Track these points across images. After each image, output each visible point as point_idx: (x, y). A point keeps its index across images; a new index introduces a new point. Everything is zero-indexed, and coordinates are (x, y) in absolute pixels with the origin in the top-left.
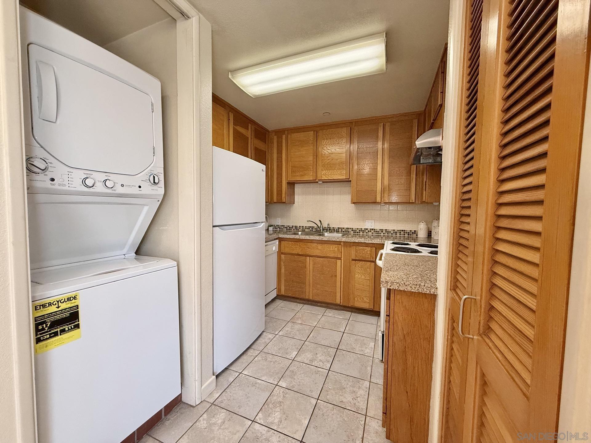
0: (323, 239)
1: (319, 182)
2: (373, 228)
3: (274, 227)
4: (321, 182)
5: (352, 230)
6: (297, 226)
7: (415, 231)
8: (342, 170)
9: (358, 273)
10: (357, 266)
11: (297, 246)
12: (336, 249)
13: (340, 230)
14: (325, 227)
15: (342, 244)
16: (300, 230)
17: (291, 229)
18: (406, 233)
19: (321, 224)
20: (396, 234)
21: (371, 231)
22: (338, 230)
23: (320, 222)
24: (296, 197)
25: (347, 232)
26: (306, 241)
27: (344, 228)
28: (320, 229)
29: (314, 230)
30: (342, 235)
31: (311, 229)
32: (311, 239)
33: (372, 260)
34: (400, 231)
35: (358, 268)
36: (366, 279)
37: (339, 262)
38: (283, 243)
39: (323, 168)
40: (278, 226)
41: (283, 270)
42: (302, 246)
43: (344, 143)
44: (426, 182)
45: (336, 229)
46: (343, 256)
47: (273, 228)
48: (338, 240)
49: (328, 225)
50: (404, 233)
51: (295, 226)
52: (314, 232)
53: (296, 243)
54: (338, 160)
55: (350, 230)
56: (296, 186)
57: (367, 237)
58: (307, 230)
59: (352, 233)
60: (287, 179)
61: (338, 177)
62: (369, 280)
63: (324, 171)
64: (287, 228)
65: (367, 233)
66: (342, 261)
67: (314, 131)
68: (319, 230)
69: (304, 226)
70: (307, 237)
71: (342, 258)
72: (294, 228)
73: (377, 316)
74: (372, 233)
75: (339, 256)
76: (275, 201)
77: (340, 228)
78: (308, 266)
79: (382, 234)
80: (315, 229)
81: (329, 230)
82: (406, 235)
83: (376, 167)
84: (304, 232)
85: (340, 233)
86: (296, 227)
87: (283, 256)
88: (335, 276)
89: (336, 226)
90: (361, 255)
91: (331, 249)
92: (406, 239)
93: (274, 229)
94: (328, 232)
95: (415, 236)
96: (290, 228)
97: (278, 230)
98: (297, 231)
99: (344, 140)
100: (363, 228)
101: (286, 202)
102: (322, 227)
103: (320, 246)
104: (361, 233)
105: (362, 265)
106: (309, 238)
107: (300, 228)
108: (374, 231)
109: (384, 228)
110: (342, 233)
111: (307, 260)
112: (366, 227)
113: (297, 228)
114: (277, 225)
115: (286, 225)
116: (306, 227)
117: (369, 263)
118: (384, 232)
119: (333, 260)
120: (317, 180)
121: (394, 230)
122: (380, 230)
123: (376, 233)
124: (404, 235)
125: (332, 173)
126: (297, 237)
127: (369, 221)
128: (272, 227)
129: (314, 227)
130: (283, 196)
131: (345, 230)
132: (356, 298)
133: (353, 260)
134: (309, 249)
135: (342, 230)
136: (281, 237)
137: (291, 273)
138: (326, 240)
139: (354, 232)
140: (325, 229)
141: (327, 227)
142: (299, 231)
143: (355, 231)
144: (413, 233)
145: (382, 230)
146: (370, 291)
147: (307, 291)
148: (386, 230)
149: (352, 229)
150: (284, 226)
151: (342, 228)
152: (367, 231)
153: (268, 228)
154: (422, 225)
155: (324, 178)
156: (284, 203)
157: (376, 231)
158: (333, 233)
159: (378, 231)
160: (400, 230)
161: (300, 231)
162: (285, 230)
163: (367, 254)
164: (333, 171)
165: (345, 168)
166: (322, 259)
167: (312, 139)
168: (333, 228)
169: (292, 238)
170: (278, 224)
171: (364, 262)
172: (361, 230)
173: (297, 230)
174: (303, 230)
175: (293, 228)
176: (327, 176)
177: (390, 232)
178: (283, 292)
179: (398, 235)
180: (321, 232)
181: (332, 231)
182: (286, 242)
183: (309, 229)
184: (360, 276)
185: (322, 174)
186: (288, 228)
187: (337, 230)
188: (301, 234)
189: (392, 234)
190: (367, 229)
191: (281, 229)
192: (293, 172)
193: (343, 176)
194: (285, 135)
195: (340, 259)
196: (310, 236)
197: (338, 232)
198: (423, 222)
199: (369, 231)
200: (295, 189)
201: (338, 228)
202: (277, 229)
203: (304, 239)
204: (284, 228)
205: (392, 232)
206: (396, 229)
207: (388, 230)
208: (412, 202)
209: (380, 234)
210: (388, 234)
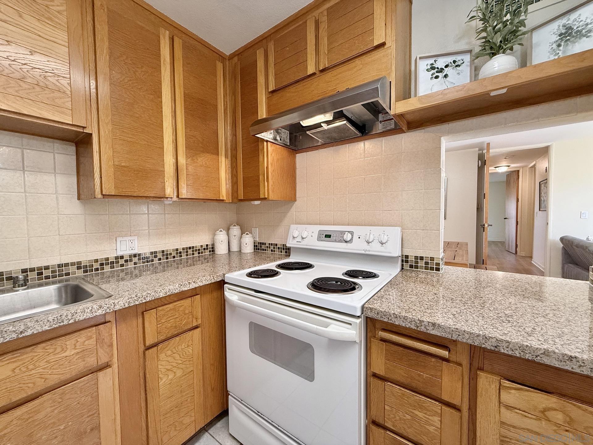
0: (28, 333)
2: (134, 252)
5: (79, 268)
7: (207, 245)
9: (167, 373)
10: (162, 355)
13: (33, 275)
18: (196, 250)
20: (181, 256)
21: (131, 261)
27: (46, 268)
30: (59, 289)
33: (195, 324)
34: (186, 249)
35: (166, 359)
36: (184, 374)
37: (104, 376)
48: (100, 312)
50: (193, 251)
55: (72, 269)
57: (122, 275)
62: (192, 373)
65: (122, 265)
66: (116, 366)
71: (115, 360)
73: (204, 433)
74: (135, 264)
75: (104, 360)
79: (156, 261)
82: (196, 254)
90: (169, 325)
91: (69, 352)
92: (196, 261)
100: (112, 256)
104: (107, 269)
105: (174, 348)
108: (139, 259)
109: (159, 249)
110: (54, 283)
112: (120, 254)
117: (191, 333)
118: (160, 255)
119: (82, 382)
121: (177, 250)
122: (152, 253)
123: (144, 262)
124: (193, 254)
127: (125, 238)
131: (53, 272)
133: (149, 347)
135: (40, 274)
138: (47, 328)
139: (86, 271)
143: (87, 268)
144: (204, 249)
145: (156, 252)
146: (195, 393)
148: (163, 251)
149: (79, 263)
151: (40, 268)
152: (122, 262)
154: (222, 236)
157: (144, 258)
159: (147, 258)
160: (187, 248)
163: (185, 316)
171: (178, 338)
172: (106, 262)
177: (171, 254)
179: (184, 256)
184: (171, 376)
189: (174, 257)
190: (122, 257)
195: (106, 366)
198: (221, 231)
199: (126, 261)
205: (174, 254)
206: (180, 247)
207: (167, 251)
208: (221, 198)
209: (152, 261)
210: (167, 258)
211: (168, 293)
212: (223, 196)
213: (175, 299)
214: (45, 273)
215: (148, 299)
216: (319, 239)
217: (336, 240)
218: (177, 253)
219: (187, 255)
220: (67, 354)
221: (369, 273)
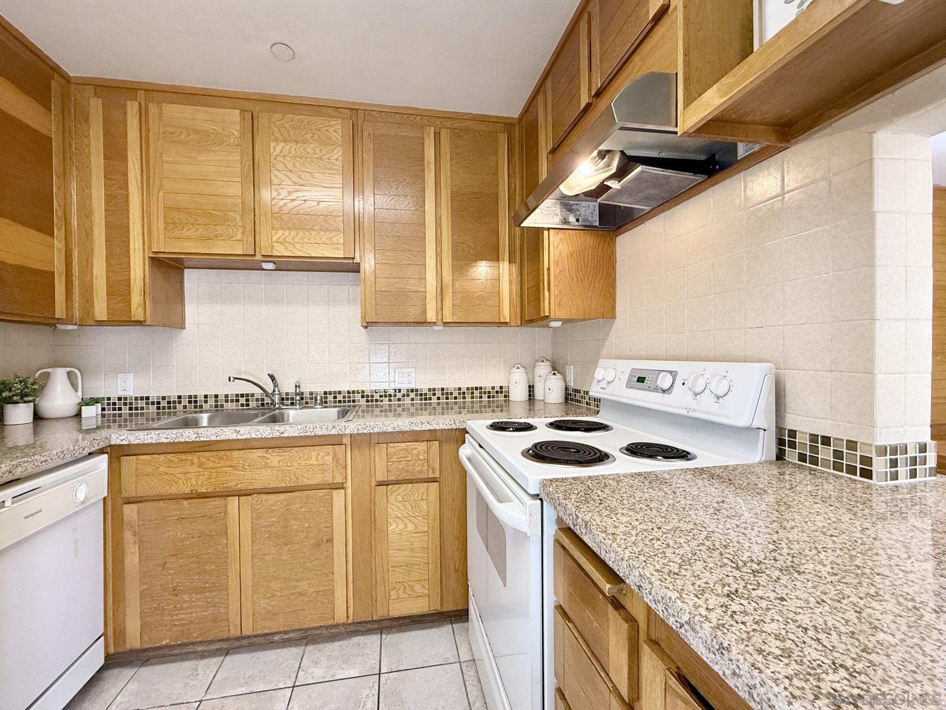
0: (286, 435)
1: (265, 266)
2: (412, 386)
3: (109, 404)
4: (270, 266)
5: (363, 397)
6: (196, 397)
7: (501, 388)
8: (334, 233)
9: (397, 520)
10: (392, 498)
11: (189, 468)
12: (329, 459)
13: (330, 398)
14: (287, 394)
15: (346, 441)
16: (208, 408)
17: (175, 408)
18: (485, 393)
19: (276, 385)
20: (464, 398)
21: (408, 395)
22: (326, 398)
23: (273, 380)
24: (190, 309)
25: (349, 401)
26: (218, 447)
27: (340, 393)
28: (272, 400)
29: (253, 404)
30: (339, 412)
31: (243, 401)
32: (244, 437)
33: (431, 475)
34: (472, 390)
35: (397, 504)
36: (417, 531)
37: (338, 495)
38: (129, 464)
39: (274, 222)
40: (126, 399)
41: (132, 560)
42: (210, 465)
43: (336, 160)
44: (548, 269)
45: (321, 397)
46: (349, 477)
47: (103, 409)
48: (333, 432)
49: (296, 386)
50: (481, 393)
51: (190, 397)
52: (254, 409)
53: (183, 457)
54: (322, 205)
55: (358, 397)
56: (192, 279)
57: (399, 410)
58: (229, 406)
59: (363, 402)
60: (150, 247)
61: (322, 252)
62: (426, 534)
63: (280, 233)
64: (159, 403)
65: (400, 400)
66: (349, 491)
67: (242, 111)
68: (270, 402)
69: (221, 393)
70: (228, 433)
71: (349, 484)
72: (185, 402)
73: (448, 624)
74: (412, 399)
75: (339, 479)
76: (101, 314)
77: (330, 393)
78: (233, 530)
79: (434, 400)
80: (257, 400)
81: (301, 399)
82: (485, 398)
83: (422, 235)
84: (218, 413)
85: (331, 407)
86: (193, 400)
87: (130, 511)
88: (327, 541)
89: (319, 389)
90: (401, 466)
91: (313, 462)
92: (485, 407)
93: (106, 412)
94: (298, 406)
95: (501, 397)
96: (169, 403)
97: (123, 411)
98: (196, 412)
99: (335, 151)
100: (390, 388)
101: (147, 323)
102: (280, 394)
103: (275, 458)
104: (386, 401)
105: (406, 495)
106: (234, 436)
107: (206, 402)
108: (416, 395)
109: (438, 386)
110: (335, 407)
111: (229, 508)
112: (398, 387)
113: (196, 402)
114: (120, 399)
115: (154, 395)
116: (227, 396)
117: (426, 484)
118: (439, 394)
119: (321, 493)
120: (258, 257)
121: (460, 389)
122: (430, 390)
123: (421, 400)
124: (481, 397)
125: (306, 240)
126: (189, 435)
127: (404, 370)
128: (99, 405)
129: (253, 395)
130: (136, 298)
131: (344, 397)
132: (392, 593)
133: (380, 484)
134: (235, 472)
135: (335, 397)
136: (118, 442)
137: (165, 563)
138: (296, 434)
139: (368, 401)
140: (287, 399)
141: (293, 391)
142: (201, 412)
143: (369, 398)
144: (497, 392)
145: (434, 390)
146: (430, 562)
147: (234, 607)
148: (443, 389)
149: (363, 392)
150: (148, 398)
151: (335, 393)
152: (399, 395)
153: (80, 410)
154: (518, 375)
155: (280, 250)
156: (139, 323)
157: (421, 395)
158: (312, 408)
159: (426, 394)
160: (472, 389)
161: (207, 411)
162: (153, 409)
163: (419, 462)
164: (307, 234)
165: (342, 229)
166: (282, 497)
167: (236, 133)
168: (311, 393)
169: (168, 441)
170: (122, 394)
171: (410, 485)
172: (386, 394)
173: (196, 407)
174: (216, 406)
175: (180, 402)
176: (290, 247)
177: (451, 393)
178: (133, 640)
179: (468, 399)
180: (277, 409)
181: (307, 403)
182: (142, 457)
183: (237, 401)
184: (401, 526)
185: (274, 239)
186: (164, 404)
187: (324, 399)
188: (210, 420)
189: (456, 398)
190: (399, 391)
191: (137, 409)
192: (170, 224)
193: (337, 248)
194: (136, 104)
195: (341, 487)
196: (238, 429)
197: (326, 402)
198: (518, 368)
199: (404, 395)
200: (186, 284)
201: (325, 393)
202: (120, 409)
203: (217, 441)
204: (147, 404)
205: (456, 394)
206: (464, 387)
207: (447, 389)
208: (502, 321)
209: (430, 399)
210: (447, 398)
211: (397, 429)
212: (505, 318)
213: (410, 439)
214: (340, 397)
215: (376, 430)
216: (629, 386)
217: (650, 387)
218: (459, 394)
219: (472, 398)
220: (310, 462)
221: (676, 451)
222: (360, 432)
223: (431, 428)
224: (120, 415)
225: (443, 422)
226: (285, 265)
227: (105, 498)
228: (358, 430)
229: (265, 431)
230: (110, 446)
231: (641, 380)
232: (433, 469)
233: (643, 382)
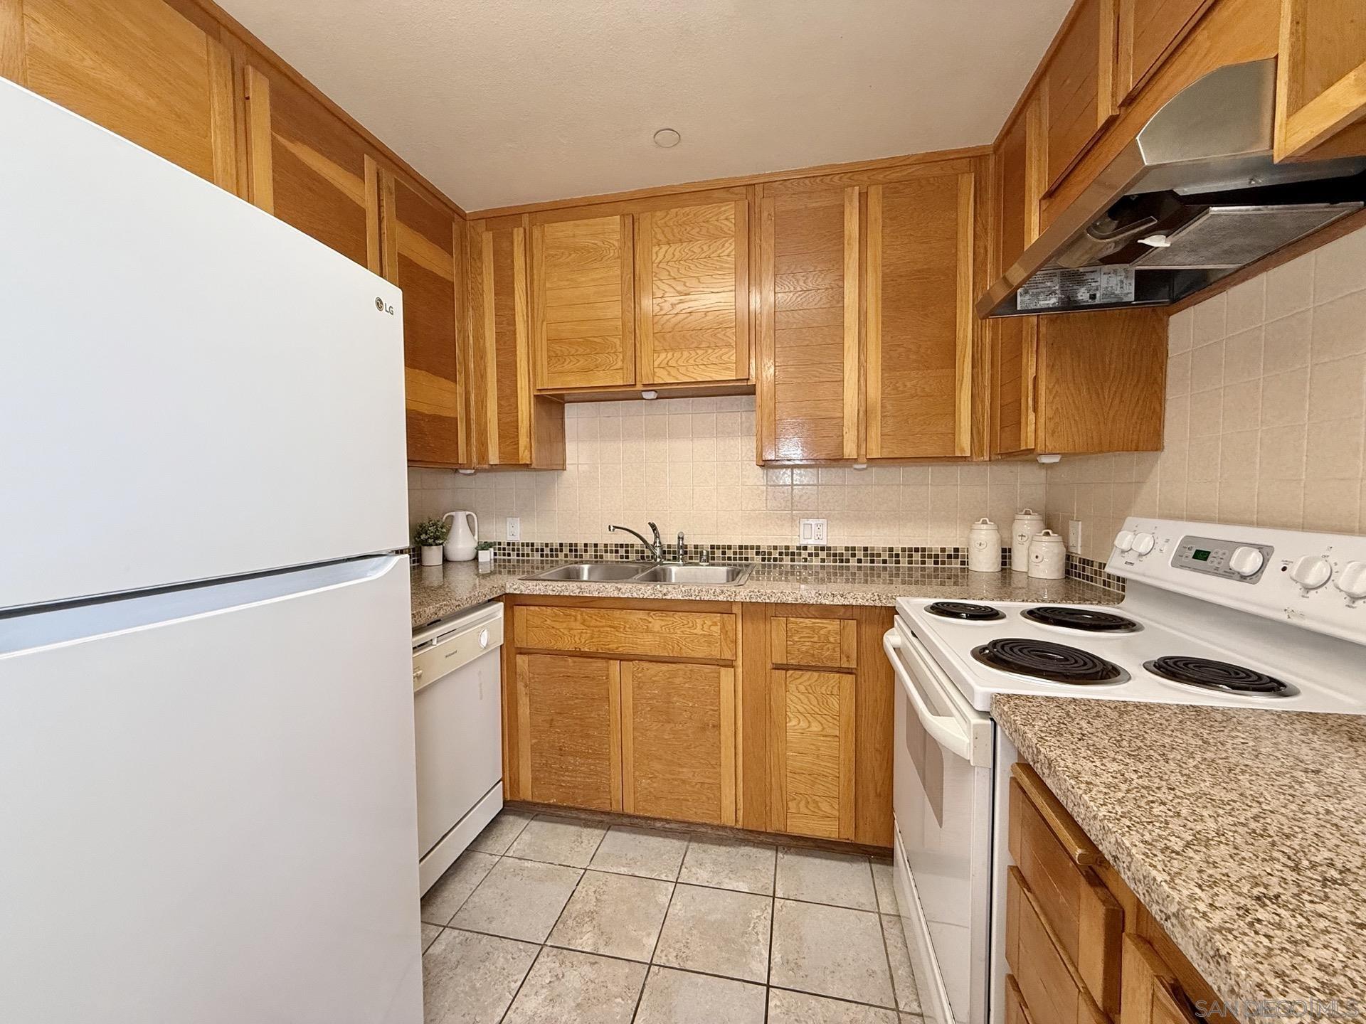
0: (668, 597)
1: (645, 395)
2: (823, 543)
3: (499, 549)
4: (652, 395)
5: (757, 554)
6: (576, 545)
7: (956, 550)
8: (724, 350)
9: (798, 715)
10: (792, 687)
11: (573, 625)
12: (716, 629)
13: (718, 553)
14: (669, 546)
15: (737, 609)
16: (588, 559)
17: (557, 556)
18: (930, 556)
19: (657, 536)
20: (898, 562)
21: (817, 555)
22: (713, 553)
23: (654, 530)
24: (570, 448)
25: (741, 559)
26: (604, 604)
27: (730, 547)
28: (652, 553)
29: (633, 557)
30: (728, 572)
31: (622, 552)
32: (626, 596)
33: (845, 665)
34: (910, 551)
35: (797, 694)
36: (824, 733)
37: (726, 675)
38: (520, 612)
39: (656, 343)
40: (514, 544)
41: (524, 710)
42: (593, 623)
43: (728, 256)
44: (1035, 378)
45: (708, 552)
46: (740, 654)
47: (495, 554)
48: (721, 598)
49: (679, 538)
50: (923, 556)
51: (571, 545)
52: (633, 562)
53: (568, 611)
54: (710, 316)
55: (751, 553)
56: (573, 414)
57: (805, 574)
58: (609, 557)
59: (758, 560)
60: (535, 385)
61: (710, 374)
62: (837, 739)
63: (663, 356)
64: (542, 550)
65: (806, 560)
66: (740, 670)
67: (623, 215)
68: (650, 555)
69: (601, 542)
70: (610, 590)
71: (740, 662)
72: (566, 550)
73: (865, 861)
74: (823, 561)
75: (728, 655)
76: (494, 458)
77: (718, 547)
78: (614, 696)
79: (853, 563)
80: (637, 552)
81: (683, 553)
82: (930, 564)
83: (838, 340)
84: (599, 565)
85: (718, 565)
86: (573, 548)
87: (522, 661)
88: (714, 726)
89: (706, 542)
90: (804, 648)
91: (698, 631)
92: (929, 576)
93: (497, 557)
94: (681, 562)
95: (956, 564)
96: (551, 550)
97: (511, 557)
98: (576, 563)
99: (727, 245)
100: (794, 544)
101: (533, 466)
102: (661, 546)
103: (657, 623)
104: (787, 561)
105: (810, 685)
106: (616, 594)
107: (586, 551)
108: (828, 555)
109: (859, 544)
110: (724, 565)
111: (611, 671)
112: (803, 543)
113: (576, 551)
114: (509, 544)
115: (538, 541)
116: (606, 546)
117: (837, 675)
118: (860, 555)
119: (707, 669)
120: (639, 387)
121: (891, 549)
122: (847, 549)
123: (835, 561)
124: (923, 563)
125: (691, 361)
126: (571, 589)
127: (810, 521)
128: (492, 549)
129: (632, 546)
130: (523, 440)
131: (735, 553)
132: (790, 803)
133: (777, 667)
134: (617, 634)
135: (724, 553)
136: (512, 591)
137: (552, 720)
138: (680, 597)
139: (763, 560)
140: (669, 552)
141: (676, 543)
142: (582, 562)
143: (766, 556)
144: (949, 556)
145: (854, 549)
146: (842, 776)
147: (615, 782)
148: (866, 549)
149: (758, 547)
150: (533, 544)
151: (724, 547)
152: (804, 554)
153: (477, 554)
154: (983, 532)
155: (663, 377)
156: (527, 467)
157: (835, 555)
158: (697, 564)
159: (842, 555)
160: (910, 549)
161: (587, 562)
162: (537, 556)
163: (829, 645)
164: (693, 353)
165: (734, 344)
166: (665, 667)
167: (616, 243)
168: (696, 547)
169: (554, 593)
170: (511, 539)
171: (816, 674)
172: (786, 551)
173: (576, 556)
174: (596, 557)
175: (561, 551)
176: (673, 372)
177: (879, 555)
178: (526, 793)
179: (904, 564)
180: (658, 563)
181: (691, 558)
182: (532, 608)
183: (617, 552)
184: (803, 724)
185: (656, 364)
186: (547, 551)
187: (710, 555)
188: (590, 571)
189: (885, 562)
190: (805, 548)
191: (523, 555)
192: (554, 357)
193: (728, 369)
194: (521, 230)
195: (730, 664)
196: (619, 586)
197: (713, 559)
198: (984, 523)
199: (810, 555)
200: (566, 420)
201: (712, 547)
202: (509, 555)
203: (599, 597)
204: (532, 550)
205: (885, 556)
206: (897, 546)
207: (873, 549)
208: (958, 454)
209: (848, 561)
210: (872, 561)
211: (800, 601)
212: (962, 450)
214: (729, 553)
215: (773, 600)
217: (1217, 569)
218: (891, 556)
219: (910, 562)
220: (695, 631)
221: (1255, 678)
222: (753, 600)
223: (846, 603)
224: (509, 561)
225: (862, 595)
226: (667, 393)
227: (501, 646)
228: (751, 597)
229: (647, 591)
230: (506, 594)
231: (1201, 555)
232: (848, 657)
233: (1206, 559)
